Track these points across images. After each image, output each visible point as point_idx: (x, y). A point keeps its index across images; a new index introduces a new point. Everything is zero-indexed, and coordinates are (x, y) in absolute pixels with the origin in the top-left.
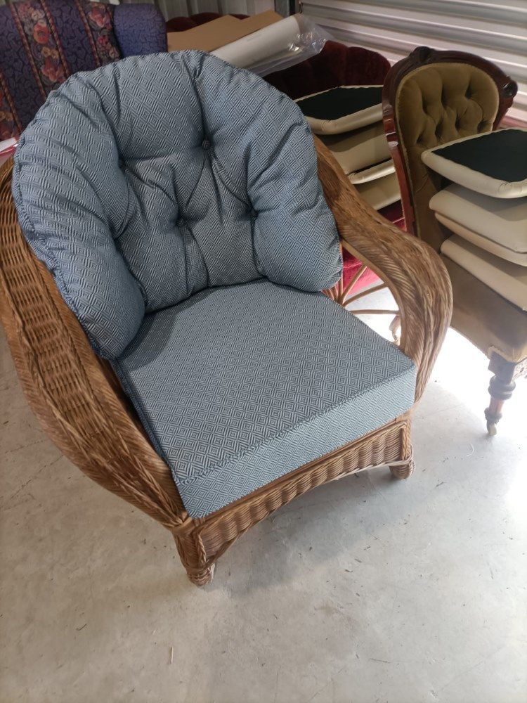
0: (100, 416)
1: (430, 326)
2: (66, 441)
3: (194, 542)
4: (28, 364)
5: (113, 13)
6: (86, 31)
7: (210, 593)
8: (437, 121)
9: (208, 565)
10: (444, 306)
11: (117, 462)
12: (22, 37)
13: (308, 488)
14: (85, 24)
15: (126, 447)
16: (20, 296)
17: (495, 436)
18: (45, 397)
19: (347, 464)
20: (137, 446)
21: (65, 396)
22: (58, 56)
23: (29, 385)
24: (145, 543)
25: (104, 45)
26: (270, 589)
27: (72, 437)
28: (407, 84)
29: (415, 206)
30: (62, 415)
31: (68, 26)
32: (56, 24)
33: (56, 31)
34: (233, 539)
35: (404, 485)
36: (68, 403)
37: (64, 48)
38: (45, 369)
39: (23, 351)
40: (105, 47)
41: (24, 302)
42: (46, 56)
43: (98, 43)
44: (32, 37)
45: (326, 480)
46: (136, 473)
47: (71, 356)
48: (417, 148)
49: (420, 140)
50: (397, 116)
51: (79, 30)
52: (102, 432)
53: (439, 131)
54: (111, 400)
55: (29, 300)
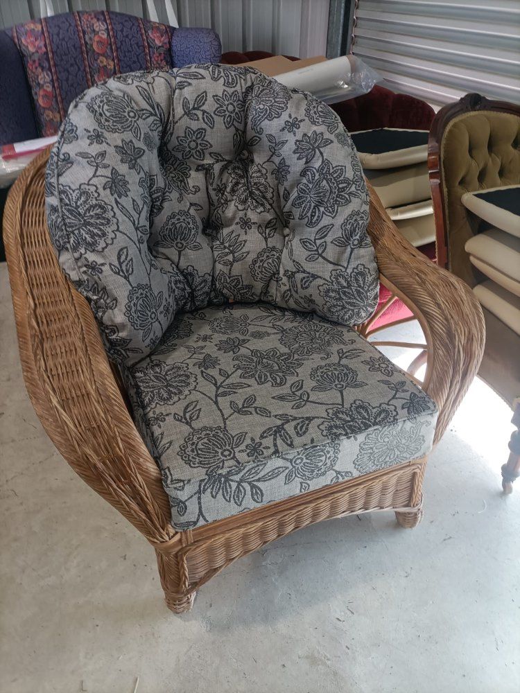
0: (98, 408)
1: (459, 365)
2: (59, 430)
3: (178, 563)
4: (33, 345)
5: (172, 35)
6: (144, 47)
7: (187, 623)
8: (481, 166)
9: (189, 592)
10: (475, 344)
11: (110, 462)
12: (82, 45)
13: (308, 522)
14: (143, 40)
15: (121, 446)
16: (36, 280)
17: (510, 495)
18: (44, 381)
19: (352, 501)
20: (133, 446)
21: (66, 383)
22: (112, 67)
23: (29, 368)
24: (125, 559)
25: (159, 62)
26: (252, 629)
27: (66, 427)
28: (455, 126)
29: (450, 247)
30: (59, 402)
31: (127, 40)
32: (115, 37)
33: (115, 43)
34: (220, 567)
35: (410, 535)
36: (67, 391)
37: (119, 60)
38: (49, 352)
39: (29, 333)
40: (159, 64)
41: (39, 286)
42: (101, 65)
43: (153, 59)
44: (92, 45)
45: (328, 517)
46: (127, 476)
47: (79, 344)
48: (458, 189)
49: (462, 182)
50: (442, 156)
51: (138, 46)
52: (98, 426)
53: (482, 176)
54: (113, 394)
55: (45, 284)
